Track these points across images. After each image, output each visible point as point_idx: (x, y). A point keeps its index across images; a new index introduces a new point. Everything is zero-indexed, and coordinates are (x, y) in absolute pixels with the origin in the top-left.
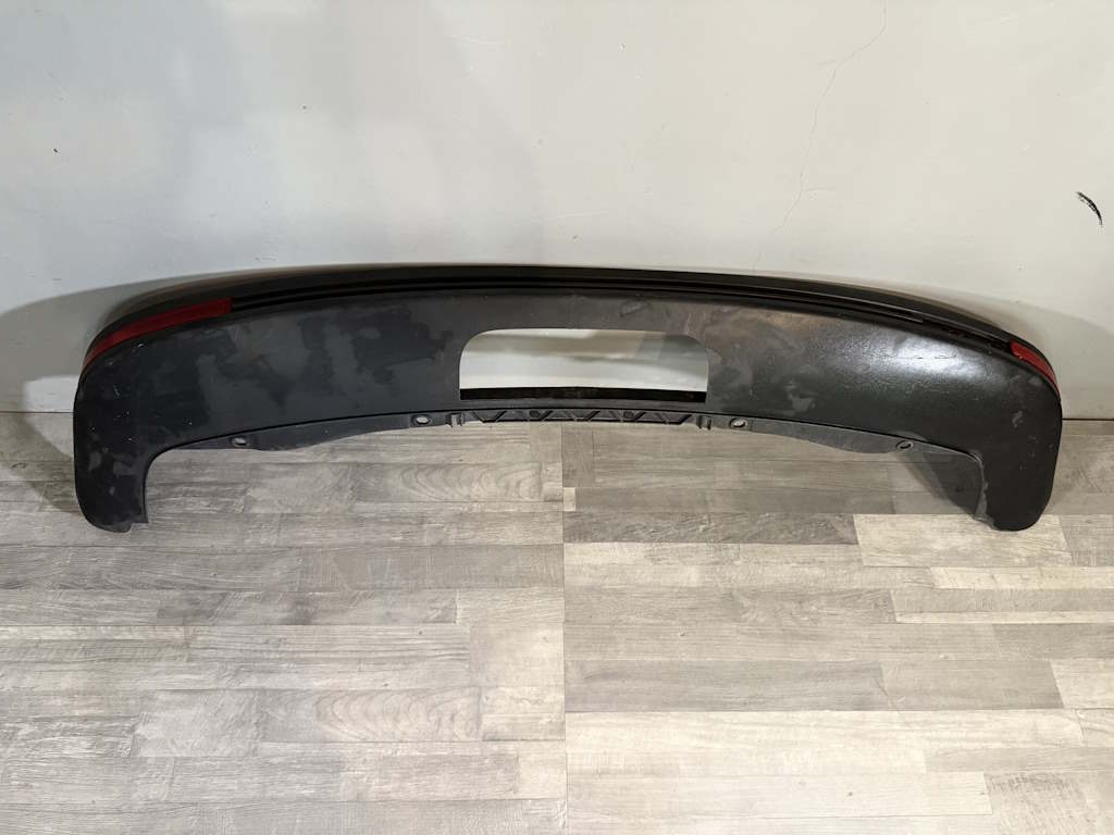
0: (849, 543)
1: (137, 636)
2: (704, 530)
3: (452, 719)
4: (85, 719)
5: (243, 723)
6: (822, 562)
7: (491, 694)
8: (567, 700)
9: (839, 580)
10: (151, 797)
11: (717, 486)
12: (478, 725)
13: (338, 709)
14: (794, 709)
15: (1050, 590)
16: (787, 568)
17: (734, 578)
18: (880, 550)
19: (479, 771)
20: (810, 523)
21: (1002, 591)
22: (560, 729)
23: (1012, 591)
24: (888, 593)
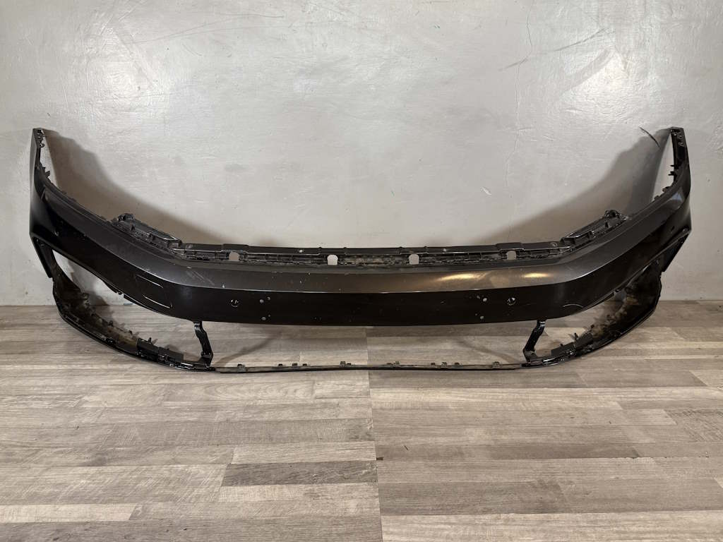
1: (95, 367)
3: (295, 391)
4: (51, 395)
5: (155, 395)
7: (321, 383)
8: (370, 384)
10: (83, 422)
12: (312, 394)
13: (219, 390)
19: (313, 409)
22: (368, 394)
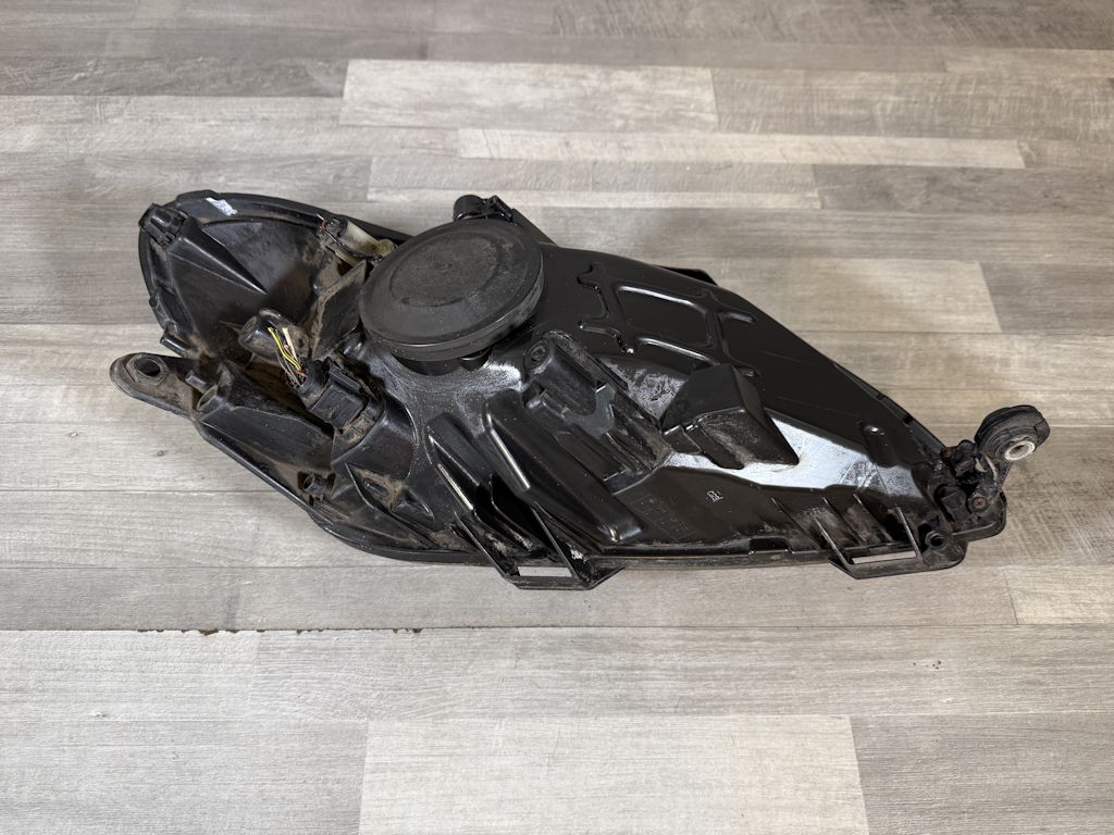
0: (328, 95)
2: (80, 79)
6: (264, 119)
9: (286, 142)
11: (133, 25)
14: (115, 321)
15: (668, 163)
16: (199, 126)
17: (98, 140)
18: (376, 105)
20: (269, 70)
21: (578, 163)
23: (595, 163)
24: (369, 162)
